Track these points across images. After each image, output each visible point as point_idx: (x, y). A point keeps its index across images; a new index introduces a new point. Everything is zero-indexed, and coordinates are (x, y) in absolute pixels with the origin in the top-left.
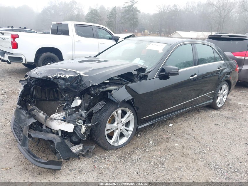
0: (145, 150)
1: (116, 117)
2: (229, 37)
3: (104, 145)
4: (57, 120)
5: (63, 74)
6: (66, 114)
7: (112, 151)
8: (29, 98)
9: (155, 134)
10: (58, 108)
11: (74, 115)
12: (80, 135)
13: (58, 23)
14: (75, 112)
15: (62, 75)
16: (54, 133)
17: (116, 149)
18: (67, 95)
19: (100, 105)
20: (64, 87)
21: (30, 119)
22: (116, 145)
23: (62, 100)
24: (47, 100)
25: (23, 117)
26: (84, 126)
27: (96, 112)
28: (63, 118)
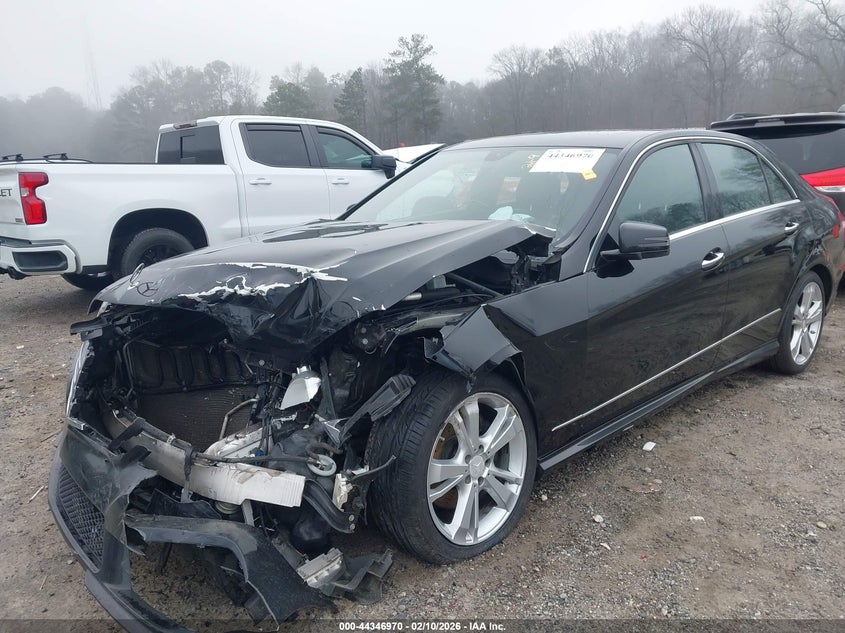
0: (585, 550)
1: (461, 433)
2: (782, 124)
3: (427, 547)
4: (235, 462)
5: (244, 282)
6: (265, 436)
7: (458, 566)
8: (114, 386)
9: (600, 484)
10: (229, 416)
11: (297, 437)
12: (329, 515)
13: (182, 127)
14: (296, 426)
15: (242, 287)
16: (225, 517)
17: (473, 557)
18: (262, 363)
19: (397, 391)
20: (250, 332)
21: (127, 470)
22: (468, 543)
23: (242, 385)
24: (182, 392)
25: (97, 464)
26: (345, 479)
27: (383, 420)
28: (257, 451)
